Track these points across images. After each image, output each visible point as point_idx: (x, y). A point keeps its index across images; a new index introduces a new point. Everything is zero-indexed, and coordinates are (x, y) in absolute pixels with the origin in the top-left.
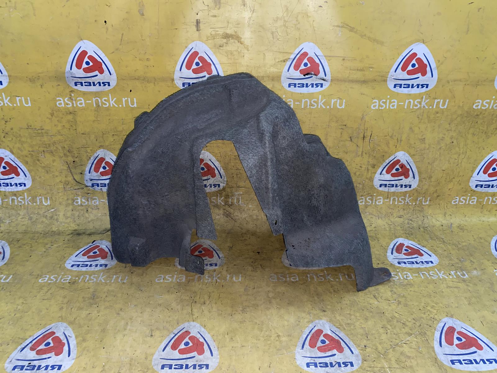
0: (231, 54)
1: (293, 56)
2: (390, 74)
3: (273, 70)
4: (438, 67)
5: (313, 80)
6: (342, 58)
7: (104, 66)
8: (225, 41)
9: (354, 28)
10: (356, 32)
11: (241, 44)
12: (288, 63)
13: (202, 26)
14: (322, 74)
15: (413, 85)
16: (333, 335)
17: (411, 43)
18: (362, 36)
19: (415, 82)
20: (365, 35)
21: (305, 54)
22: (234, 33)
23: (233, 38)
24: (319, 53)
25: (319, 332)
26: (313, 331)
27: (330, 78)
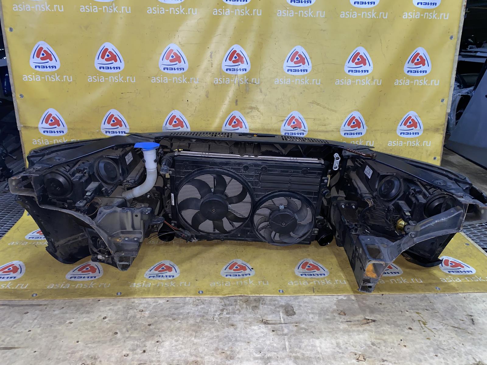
0: (253, 117)
1: (287, 118)
2: (341, 128)
3: (276, 125)
4: (366, 123)
5: (298, 131)
6: (313, 119)
7: (184, 124)
8: (250, 110)
9: (319, 104)
10: (320, 106)
11: (259, 112)
12: (285, 122)
13: (238, 103)
14: (303, 128)
15: (354, 133)
16: (315, 264)
17: (352, 111)
18: (324, 108)
19: (355, 132)
20: (326, 107)
21: (294, 117)
22: (255, 106)
23: (254, 109)
24: (301, 116)
25: (307, 263)
26: (303, 263)
27: (308, 130)
